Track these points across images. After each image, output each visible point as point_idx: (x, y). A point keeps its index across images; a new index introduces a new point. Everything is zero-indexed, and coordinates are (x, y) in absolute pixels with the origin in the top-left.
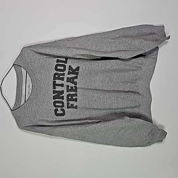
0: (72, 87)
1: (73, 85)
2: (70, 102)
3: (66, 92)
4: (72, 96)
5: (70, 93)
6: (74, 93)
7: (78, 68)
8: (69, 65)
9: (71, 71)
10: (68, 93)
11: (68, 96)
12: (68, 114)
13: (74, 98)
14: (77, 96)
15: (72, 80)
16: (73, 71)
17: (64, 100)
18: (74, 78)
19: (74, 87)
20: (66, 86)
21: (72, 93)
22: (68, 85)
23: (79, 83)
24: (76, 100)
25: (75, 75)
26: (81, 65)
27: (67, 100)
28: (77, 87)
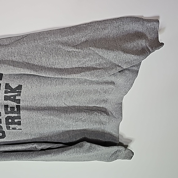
0: (12, 108)
1: (14, 104)
2: (10, 125)
3: (4, 114)
4: (13, 118)
5: (10, 115)
6: (16, 115)
7: (20, 87)
8: (6, 82)
9: (9, 90)
10: (7, 115)
11: (7, 119)
12: (10, 135)
13: (16, 121)
14: (20, 119)
15: (12, 98)
16: (13, 90)
17: (1, 123)
18: (15, 96)
19: (15, 107)
20: (3, 107)
21: (13, 115)
22: (6, 105)
23: (23, 101)
24: (19, 123)
25: (17, 94)
26: (24, 83)
27: (6, 124)
28: (21, 107)
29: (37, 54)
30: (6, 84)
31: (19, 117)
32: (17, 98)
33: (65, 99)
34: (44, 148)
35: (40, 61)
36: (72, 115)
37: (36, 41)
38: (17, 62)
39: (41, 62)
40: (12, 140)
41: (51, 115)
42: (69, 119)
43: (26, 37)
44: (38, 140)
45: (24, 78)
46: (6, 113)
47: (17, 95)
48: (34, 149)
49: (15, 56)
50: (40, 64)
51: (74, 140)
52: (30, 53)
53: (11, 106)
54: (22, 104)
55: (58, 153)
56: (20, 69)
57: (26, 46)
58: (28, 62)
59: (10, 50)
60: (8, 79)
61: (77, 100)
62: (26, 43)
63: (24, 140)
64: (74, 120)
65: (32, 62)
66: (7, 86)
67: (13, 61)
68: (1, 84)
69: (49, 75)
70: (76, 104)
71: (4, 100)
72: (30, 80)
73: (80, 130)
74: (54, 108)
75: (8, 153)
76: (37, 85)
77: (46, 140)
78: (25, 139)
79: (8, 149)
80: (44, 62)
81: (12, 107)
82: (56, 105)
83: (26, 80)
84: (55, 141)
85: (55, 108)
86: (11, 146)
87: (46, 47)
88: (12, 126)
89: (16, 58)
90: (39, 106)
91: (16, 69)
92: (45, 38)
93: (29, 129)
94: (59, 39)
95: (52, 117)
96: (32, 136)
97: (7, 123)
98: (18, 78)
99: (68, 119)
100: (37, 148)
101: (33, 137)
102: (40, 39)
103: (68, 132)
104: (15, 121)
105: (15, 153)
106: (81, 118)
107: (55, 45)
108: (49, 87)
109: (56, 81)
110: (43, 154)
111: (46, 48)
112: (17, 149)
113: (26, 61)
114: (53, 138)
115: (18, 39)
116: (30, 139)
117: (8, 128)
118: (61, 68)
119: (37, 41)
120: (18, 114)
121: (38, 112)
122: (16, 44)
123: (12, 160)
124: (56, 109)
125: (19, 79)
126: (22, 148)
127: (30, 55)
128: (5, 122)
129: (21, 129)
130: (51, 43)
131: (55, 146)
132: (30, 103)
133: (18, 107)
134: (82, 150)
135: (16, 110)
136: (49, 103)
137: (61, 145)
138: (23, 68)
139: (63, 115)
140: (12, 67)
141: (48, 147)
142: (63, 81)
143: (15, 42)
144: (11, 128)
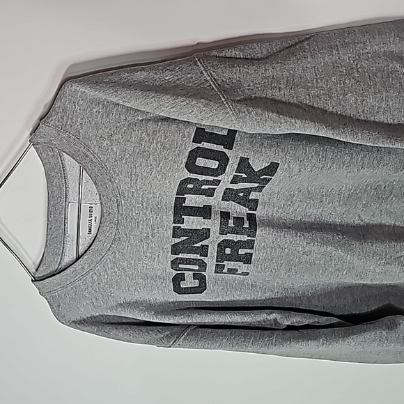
0: (239, 220)
1: (244, 211)
2: (225, 263)
3: (217, 234)
4: (236, 245)
5: (229, 237)
6: (245, 238)
7: (273, 168)
8: (241, 155)
9: (244, 176)
10: (223, 238)
11: (222, 246)
12: (216, 287)
13: (242, 252)
14: (252, 248)
15: (242, 194)
16: (253, 176)
17: (207, 256)
18: (248, 191)
19: (245, 219)
20: (219, 216)
21: (236, 238)
22: (224, 212)
23: (264, 204)
24: (247, 259)
25: (257, 185)
26: (284, 159)
27: (217, 258)
28: (257, 218)
29: (335, 84)
30: (242, 160)
31: (250, 244)
32: (253, 196)
33: (365, 206)
34: (296, 325)
35: (342, 103)
36: (379, 247)
37: (334, 52)
38: (285, 103)
39: (343, 106)
40: (217, 300)
41: (327, 243)
42: (371, 256)
43: (307, 39)
44: (276, 304)
45: (285, 146)
46: (222, 233)
47: (254, 189)
48: (271, 325)
49: (280, 89)
50: (339, 110)
51: (364, 309)
52: (317, 81)
53: (235, 216)
54: (259, 212)
55: (336, 338)
56: (293, 121)
57: (309, 62)
58: (311, 104)
59: (270, 72)
60: (248, 146)
61: (392, 211)
62: (309, 54)
63: (246, 300)
64: (382, 259)
65: (321, 105)
66: (244, 164)
67: (274, 101)
68: (230, 159)
69: (362, 139)
70: (387, 221)
71: (221, 198)
72: (299, 153)
73: (381, 287)
74: (333, 227)
75: (210, 330)
76: (314, 166)
77: (296, 305)
78: (249, 298)
79: (210, 321)
80: (351, 105)
81: (238, 218)
82: (338, 221)
83: (291, 152)
84: (318, 309)
85: (335, 226)
86: (216, 312)
87: (359, 66)
88: (229, 265)
89: (282, 92)
90: (299, 219)
91: (283, 121)
92: (357, 43)
93: (268, 273)
94: (393, 48)
95: (329, 249)
96: (265, 292)
97: (221, 257)
98: (272, 146)
99: (368, 256)
100: (280, 322)
101: (268, 295)
102: (345, 45)
103: (350, 288)
104: (240, 253)
105: (228, 332)
106: (399, 255)
107: (381, 63)
108: (344, 171)
109: (365, 156)
110: (297, 339)
111: (360, 70)
112: (231, 321)
113: (308, 101)
114: (315, 302)
115: (288, 45)
116: (259, 298)
117: (219, 269)
118: (391, 121)
119: (338, 50)
120: (249, 236)
121: (299, 234)
122: (284, 58)
123: (220, 347)
124: (339, 229)
125: (273, 149)
126: (244, 321)
127: (317, 88)
128: (216, 254)
129: (248, 274)
130: (372, 57)
131: (324, 320)
132: (280, 211)
133: (251, 218)
134: (393, 335)
135: (246, 225)
136: (324, 214)
137: (335, 320)
138: (301, 119)
139: (356, 245)
140: (274, 116)
141: (306, 322)
142: (381, 157)
143: (280, 51)
144: (225, 271)
